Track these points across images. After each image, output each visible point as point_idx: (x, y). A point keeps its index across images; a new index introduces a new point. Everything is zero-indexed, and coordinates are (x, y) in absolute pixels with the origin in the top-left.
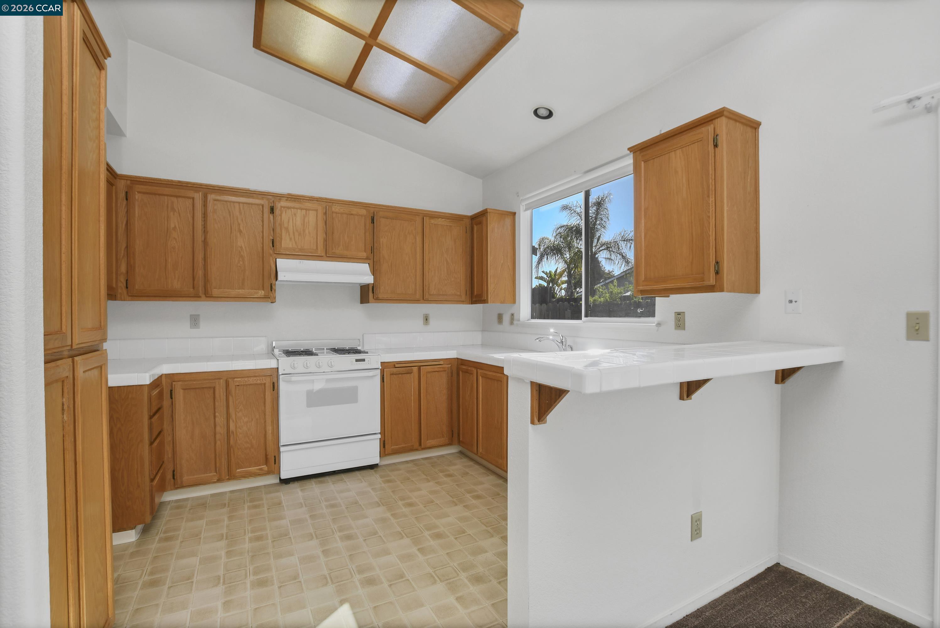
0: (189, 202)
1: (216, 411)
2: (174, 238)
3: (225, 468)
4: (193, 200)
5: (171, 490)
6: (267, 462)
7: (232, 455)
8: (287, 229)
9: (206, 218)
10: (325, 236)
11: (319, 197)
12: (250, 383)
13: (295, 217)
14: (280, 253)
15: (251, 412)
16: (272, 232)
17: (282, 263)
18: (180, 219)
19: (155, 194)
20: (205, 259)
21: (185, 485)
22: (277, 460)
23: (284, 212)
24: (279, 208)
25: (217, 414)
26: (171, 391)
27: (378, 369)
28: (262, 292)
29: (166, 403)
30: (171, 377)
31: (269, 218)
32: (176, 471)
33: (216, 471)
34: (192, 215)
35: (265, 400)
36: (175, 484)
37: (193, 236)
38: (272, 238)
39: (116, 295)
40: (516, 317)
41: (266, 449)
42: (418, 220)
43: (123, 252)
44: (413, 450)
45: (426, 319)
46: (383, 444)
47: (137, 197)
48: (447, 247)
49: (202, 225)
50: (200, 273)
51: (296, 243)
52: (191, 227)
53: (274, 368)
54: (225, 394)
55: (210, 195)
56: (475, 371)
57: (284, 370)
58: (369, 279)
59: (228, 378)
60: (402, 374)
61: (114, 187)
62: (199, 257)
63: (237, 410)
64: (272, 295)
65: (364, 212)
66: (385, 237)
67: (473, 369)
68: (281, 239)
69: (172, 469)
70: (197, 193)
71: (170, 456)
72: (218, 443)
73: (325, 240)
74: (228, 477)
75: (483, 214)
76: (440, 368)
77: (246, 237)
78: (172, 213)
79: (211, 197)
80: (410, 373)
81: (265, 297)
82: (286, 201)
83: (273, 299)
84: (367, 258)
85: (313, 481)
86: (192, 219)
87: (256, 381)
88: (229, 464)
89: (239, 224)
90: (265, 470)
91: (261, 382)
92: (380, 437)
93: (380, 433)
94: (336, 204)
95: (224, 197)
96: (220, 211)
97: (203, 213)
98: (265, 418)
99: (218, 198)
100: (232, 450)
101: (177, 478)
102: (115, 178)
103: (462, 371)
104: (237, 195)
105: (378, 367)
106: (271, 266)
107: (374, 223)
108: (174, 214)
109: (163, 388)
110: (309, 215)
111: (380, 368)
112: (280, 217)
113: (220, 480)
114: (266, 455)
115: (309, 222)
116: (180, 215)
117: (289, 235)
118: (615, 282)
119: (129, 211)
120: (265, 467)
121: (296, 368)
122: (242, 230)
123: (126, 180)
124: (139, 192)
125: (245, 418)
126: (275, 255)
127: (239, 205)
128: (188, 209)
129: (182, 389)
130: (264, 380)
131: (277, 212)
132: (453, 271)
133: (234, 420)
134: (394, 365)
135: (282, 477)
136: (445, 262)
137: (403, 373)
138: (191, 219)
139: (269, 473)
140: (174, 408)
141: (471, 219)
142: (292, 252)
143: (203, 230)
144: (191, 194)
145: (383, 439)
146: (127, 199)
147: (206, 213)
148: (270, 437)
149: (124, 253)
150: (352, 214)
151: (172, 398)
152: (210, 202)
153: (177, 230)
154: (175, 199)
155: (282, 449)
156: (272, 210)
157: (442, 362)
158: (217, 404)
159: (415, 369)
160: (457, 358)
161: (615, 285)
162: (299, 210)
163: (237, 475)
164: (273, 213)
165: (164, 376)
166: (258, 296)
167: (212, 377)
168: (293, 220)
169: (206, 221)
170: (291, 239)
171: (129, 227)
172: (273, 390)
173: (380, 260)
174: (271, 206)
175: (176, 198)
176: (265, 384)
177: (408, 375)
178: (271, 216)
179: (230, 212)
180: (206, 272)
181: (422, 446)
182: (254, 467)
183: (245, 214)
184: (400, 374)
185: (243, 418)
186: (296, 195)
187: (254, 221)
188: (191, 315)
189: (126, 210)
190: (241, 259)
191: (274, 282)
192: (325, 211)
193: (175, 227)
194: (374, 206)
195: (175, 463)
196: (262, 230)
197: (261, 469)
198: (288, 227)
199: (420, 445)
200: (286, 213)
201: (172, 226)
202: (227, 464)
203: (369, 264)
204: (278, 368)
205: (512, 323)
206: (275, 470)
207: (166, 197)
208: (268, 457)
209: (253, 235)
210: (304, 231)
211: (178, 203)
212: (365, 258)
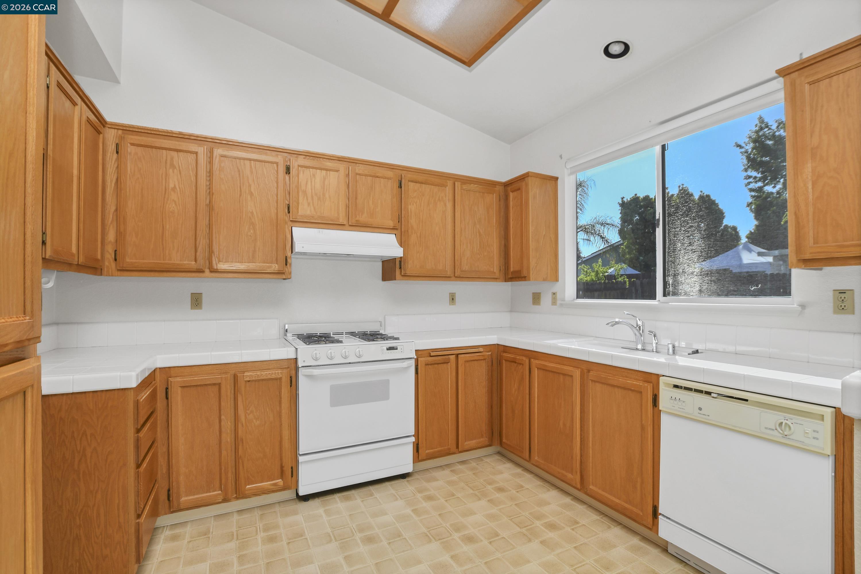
0: (191, 158)
1: (222, 413)
2: (173, 200)
3: (232, 484)
4: (197, 156)
5: (166, 514)
6: (282, 475)
7: (241, 467)
8: (305, 192)
9: (211, 177)
10: (348, 202)
11: (341, 156)
12: (263, 378)
13: (314, 179)
14: (297, 220)
15: (264, 413)
16: (287, 196)
17: (298, 232)
18: (181, 177)
19: (152, 147)
20: (210, 226)
21: (182, 507)
22: (294, 472)
23: (302, 172)
24: (296, 167)
25: (223, 417)
26: (167, 389)
27: (414, 358)
28: (276, 267)
29: (160, 404)
30: (166, 371)
31: (284, 179)
32: (171, 491)
33: (222, 488)
34: (195, 172)
35: (281, 398)
36: (170, 507)
37: (196, 198)
38: (288, 203)
39: (101, 269)
40: (558, 296)
41: (281, 459)
42: (450, 183)
43: (111, 216)
44: (450, 454)
45: (452, 299)
46: (417, 448)
47: (129, 150)
48: (480, 217)
49: (206, 185)
50: (202, 243)
51: (315, 209)
52: (194, 188)
53: (291, 359)
54: (233, 392)
55: (216, 149)
56: (527, 361)
57: (304, 361)
58: (398, 252)
59: (236, 372)
60: (438, 364)
61: (101, 135)
62: (203, 223)
63: (248, 412)
64: (287, 270)
65: (390, 174)
66: (413, 204)
67: (524, 358)
68: (298, 203)
69: (167, 488)
70: (201, 147)
71: (164, 471)
72: (224, 453)
73: (347, 207)
74: (235, 495)
75: (523, 178)
76: (480, 355)
77: (258, 201)
78: (171, 171)
79: (218, 151)
80: (447, 362)
81: (279, 272)
82: (304, 160)
83: (288, 275)
84: (394, 229)
85: (337, 496)
86: (195, 178)
87: (271, 376)
88: (237, 479)
89: (250, 186)
90: (280, 486)
91: (276, 376)
92: (414, 441)
93: (413, 436)
94: (360, 165)
95: (233, 153)
96: (228, 169)
97: (208, 170)
98: (280, 421)
99: (226, 153)
100: (240, 461)
101: (173, 499)
102: (104, 126)
103: (506, 360)
104: (248, 151)
105: (413, 357)
106: (286, 236)
107: (401, 187)
108: (173, 172)
109: (156, 387)
110: (329, 175)
111: (415, 357)
112: (297, 178)
113: (225, 500)
114: (282, 467)
115: (329, 184)
116: (180, 173)
117: (307, 199)
118: (600, 262)
119: (119, 166)
120: (280, 481)
121: (318, 359)
122: (253, 192)
123: (117, 129)
124: (132, 144)
125: (256, 422)
126: (290, 223)
127: (250, 163)
128: (190, 166)
129: (180, 387)
130: (280, 374)
131: (293, 171)
132: (486, 244)
133: (244, 424)
134: (429, 353)
135: (301, 494)
136: (478, 234)
137: (439, 362)
138: (193, 179)
139: (284, 488)
140: (170, 411)
141: (505, 186)
142: (310, 220)
143: (208, 191)
144: (193, 147)
145: (417, 442)
146: (117, 152)
147: (211, 172)
148: (286, 444)
149: (113, 218)
150: (377, 177)
151: (167, 398)
152: (216, 157)
153: (177, 190)
154: (174, 154)
155: (301, 459)
156: (288, 170)
157: (481, 349)
158: (223, 404)
159: (453, 357)
160: (498, 344)
161: (600, 265)
162: (318, 170)
163: (247, 492)
164: (289, 173)
165: (158, 370)
166: (271, 272)
167: (217, 371)
168: (311, 182)
169: (211, 180)
170: (309, 204)
171: (119, 186)
172: (291, 386)
173: (408, 231)
174: (287, 165)
175: (176, 153)
176: (280, 379)
177: (445, 365)
178: (286, 177)
179: (239, 171)
180: (211, 241)
181: (460, 449)
182: (267, 481)
183: (257, 174)
184: (435, 364)
185: (255, 421)
186: (315, 153)
187: (267, 182)
188: (192, 293)
189: (116, 165)
190: (251, 227)
191: (289, 254)
192: (347, 173)
193: (175, 187)
194: (401, 169)
195: (171, 480)
196: (276, 192)
197: (275, 484)
198: (306, 191)
199: (457, 447)
200: (303, 173)
201: (171, 185)
202: (235, 480)
203: (395, 234)
204: (296, 358)
205: (554, 302)
206: (292, 485)
207: (164, 151)
208: (285, 469)
209: (266, 199)
210: (324, 195)
211: (178, 159)
212: (391, 227)
